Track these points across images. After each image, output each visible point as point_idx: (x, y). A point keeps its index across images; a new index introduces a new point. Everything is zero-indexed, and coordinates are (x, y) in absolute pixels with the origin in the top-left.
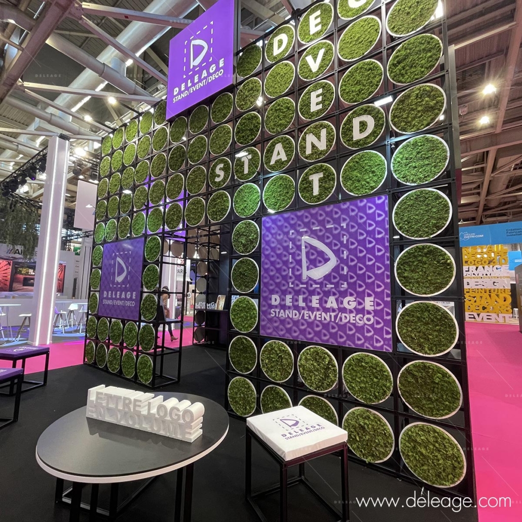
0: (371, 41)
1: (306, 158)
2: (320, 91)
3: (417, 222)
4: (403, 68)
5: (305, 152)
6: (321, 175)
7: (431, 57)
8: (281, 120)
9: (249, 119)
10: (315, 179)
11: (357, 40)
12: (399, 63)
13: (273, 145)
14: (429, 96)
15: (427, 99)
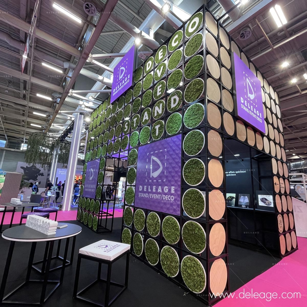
0: (179, 61)
1: (155, 118)
2: (161, 86)
3: (192, 147)
4: (189, 71)
5: (154, 115)
6: (159, 126)
7: (199, 65)
8: (147, 101)
9: (137, 101)
10: (157, 127)
11: (174, 61)
12: (188, 69)
13: (144, 113)
14: (198, 84)
15: (197, 85)
